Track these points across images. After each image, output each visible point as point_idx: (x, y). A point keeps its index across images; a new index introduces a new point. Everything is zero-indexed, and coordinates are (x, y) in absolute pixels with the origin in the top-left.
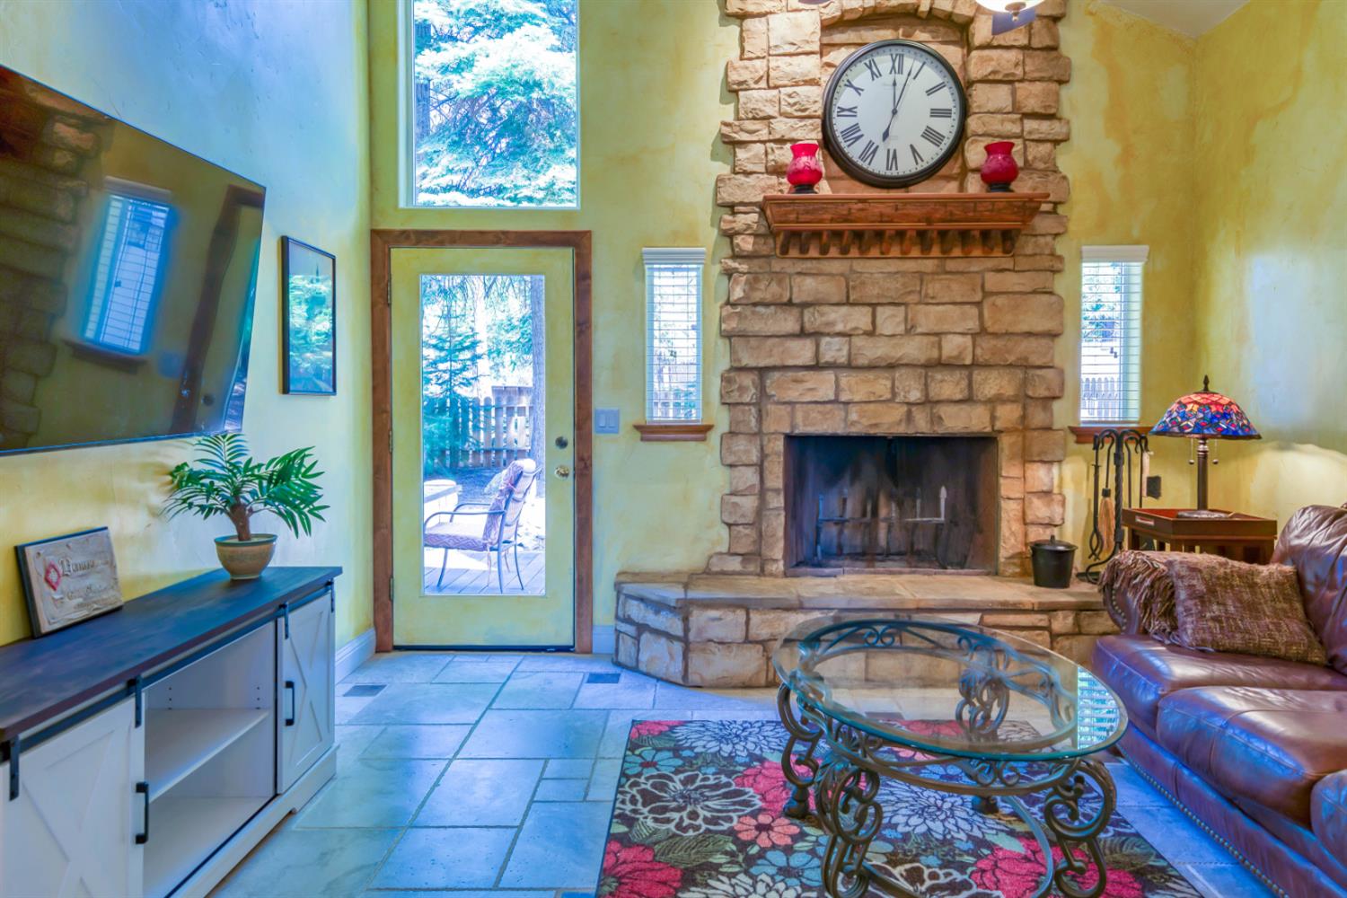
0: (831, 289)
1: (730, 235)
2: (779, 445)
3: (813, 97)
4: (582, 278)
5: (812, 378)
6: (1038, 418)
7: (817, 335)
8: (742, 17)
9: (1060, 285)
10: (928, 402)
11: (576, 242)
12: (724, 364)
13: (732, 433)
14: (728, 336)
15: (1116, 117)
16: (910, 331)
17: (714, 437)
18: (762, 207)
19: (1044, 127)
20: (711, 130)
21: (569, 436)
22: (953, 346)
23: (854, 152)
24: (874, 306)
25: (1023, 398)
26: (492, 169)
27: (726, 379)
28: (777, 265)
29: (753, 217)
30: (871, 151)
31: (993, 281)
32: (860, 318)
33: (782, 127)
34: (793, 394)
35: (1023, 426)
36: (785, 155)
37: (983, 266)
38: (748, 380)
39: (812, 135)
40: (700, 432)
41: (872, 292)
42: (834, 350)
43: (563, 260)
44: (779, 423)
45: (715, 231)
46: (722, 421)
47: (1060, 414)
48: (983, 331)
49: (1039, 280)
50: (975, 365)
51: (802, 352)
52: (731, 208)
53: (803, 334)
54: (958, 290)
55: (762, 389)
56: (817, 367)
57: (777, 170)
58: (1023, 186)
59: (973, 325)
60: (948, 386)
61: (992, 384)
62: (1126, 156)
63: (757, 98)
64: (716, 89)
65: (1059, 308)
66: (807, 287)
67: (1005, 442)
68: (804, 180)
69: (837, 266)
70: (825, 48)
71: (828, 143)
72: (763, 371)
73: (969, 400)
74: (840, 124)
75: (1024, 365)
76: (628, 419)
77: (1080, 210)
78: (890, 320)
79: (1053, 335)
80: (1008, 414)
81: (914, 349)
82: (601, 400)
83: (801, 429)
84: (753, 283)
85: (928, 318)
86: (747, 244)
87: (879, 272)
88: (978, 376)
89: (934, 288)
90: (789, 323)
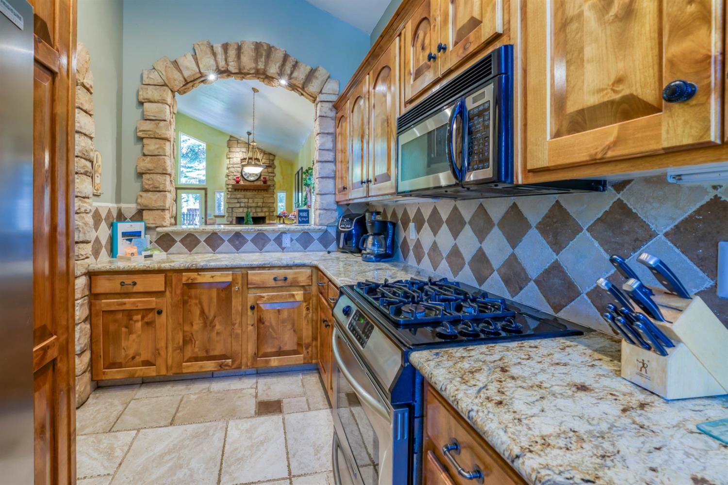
0: (242, 196)
1: (228, 188)
2: (235, 218)
3: (239, 170)
4: (206, 194)
5: (240, 209)
6: (271, 214)
7: (240, 203)
8: (230, 158)
9: (275, 196)
10: (256, 212)
11: (205, 189)
12: (227, 207)
13: (228, 217)
14: (228, 203)
15: (282, 173)
16: (253, 202)
17: (225, 217)
18: (232, 185)
19: (272, 174)
20: (225, 174)
21: (204, 217)
22: (259, 204)
23: (246, 177)
24: (248, 199)
25: (269, 212)
26: (190, 162)
27: (227, 209)
28: (235, 193)
29: (231, 186)
30: (248, 177)
31: (265, 195)
32: (246, 200)
33: (235, 174)
34: (237, 211)
35: (269, 215)
36: (235, 178)
37: (264, 194)
38: (230, 209)
39: (239, 175)
40: (223, 216)
41: (248, 197)
42: (243, 205)
43: (203, 192)
44: (235, 215)
45: (225, 188)
46: (226, 215)
47: (275, 214)
48: (263, 202)
49: (272, 195)
50: (262, 207)
51: (238, 205)
52: (228, 185)
53: (238, 202)
54: (260, 196)
55: (232, 211)
56: (240, 207)
57: (234, 180)
58: (269, 183)
59: (262, 201)
60: (259, 210)
61: (265, 209)
62: (283, 178)
63: (232, 169)
64: (226, 168)
65: (274, 199)
66: (239, 196)
67: (267, 218)
68: (238, 182)
69: (243, 193)
70: (241, 162)
71: (242, 175)
72: (232, 208)
73: (262, 212)
74: (243, 173)
75: (269, 207)
76: (213, 215)
77: (277, 186)
78: (251, 201)
79: (273, 203)
80: (267, 214)
81: (254, 205)
82: (208, 212)
83: (238, 216)
84: (231, 195)
85: (256, 200)
86: (230, 190)
87: (249, 194)
88: (263, 208)
89: (256, 196)
90: (236, 201)
